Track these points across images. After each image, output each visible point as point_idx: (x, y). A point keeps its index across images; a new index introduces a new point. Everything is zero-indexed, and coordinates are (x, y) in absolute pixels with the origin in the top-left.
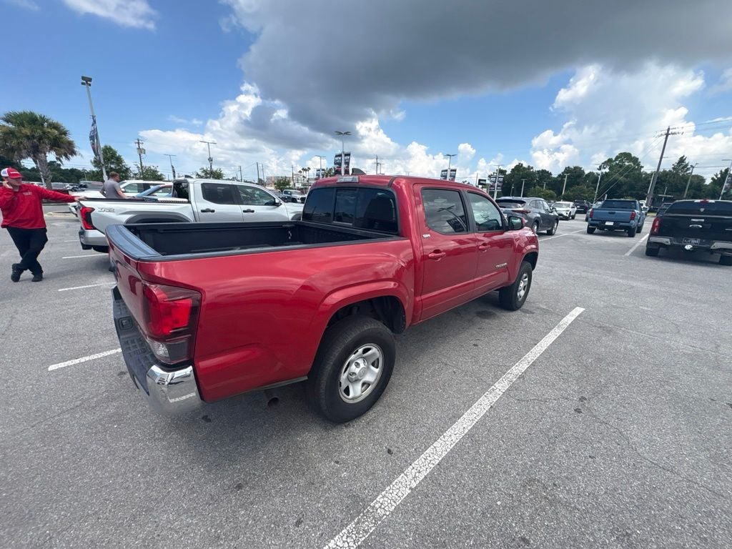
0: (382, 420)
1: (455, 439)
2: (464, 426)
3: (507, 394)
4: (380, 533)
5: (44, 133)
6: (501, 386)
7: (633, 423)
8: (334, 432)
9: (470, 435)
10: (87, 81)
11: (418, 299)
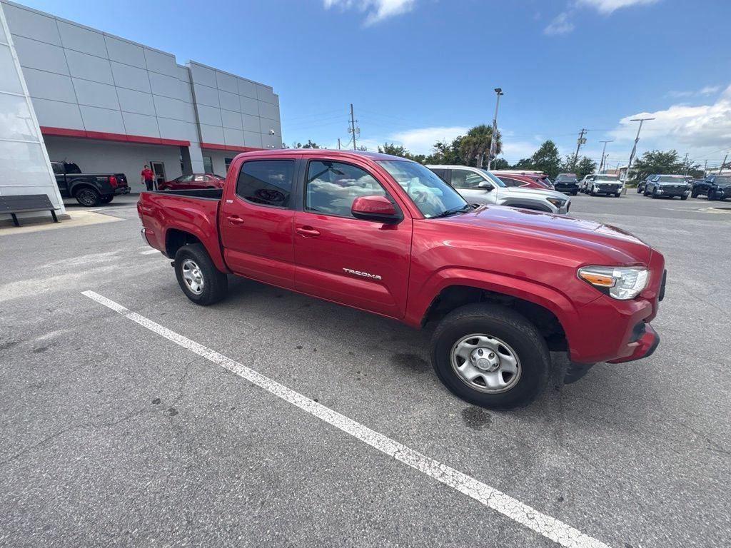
11: (226, 250)
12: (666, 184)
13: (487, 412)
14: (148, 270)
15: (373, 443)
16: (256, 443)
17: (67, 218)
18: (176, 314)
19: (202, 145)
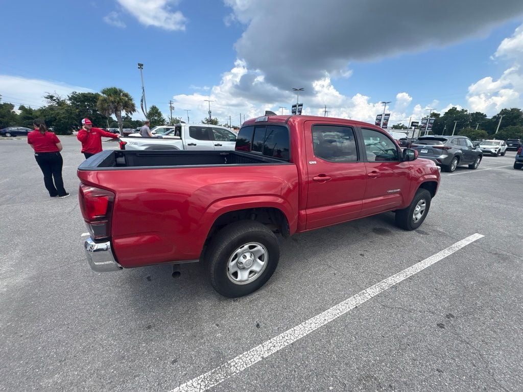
0: (262, 301)
1: (314, 327)
2: (326, 318)
3: (375, 299)
4: (226, 385)
5: (120, 99)
6: (372, 292)
7: (499, 349)
8: (224, 303)
9: (328, 327)
10: (141, 65)
11: (303, 212)
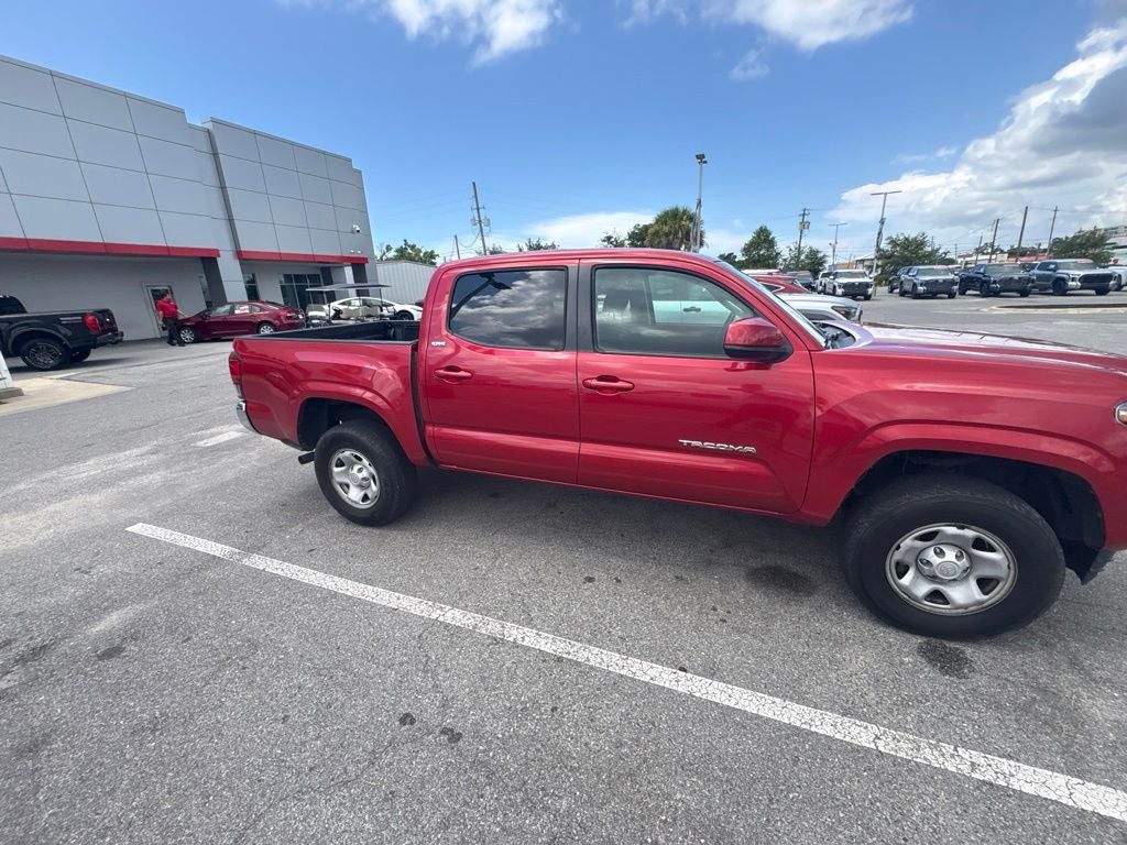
5: (680, 227)
11: (430, 429)
12: (927, 278)
13: (952, 645)
14: (230, 475)
15: (827, 730)
16: (638, 767)
17: (16, 393)
18: (336, 548)
19: (240, 255)
